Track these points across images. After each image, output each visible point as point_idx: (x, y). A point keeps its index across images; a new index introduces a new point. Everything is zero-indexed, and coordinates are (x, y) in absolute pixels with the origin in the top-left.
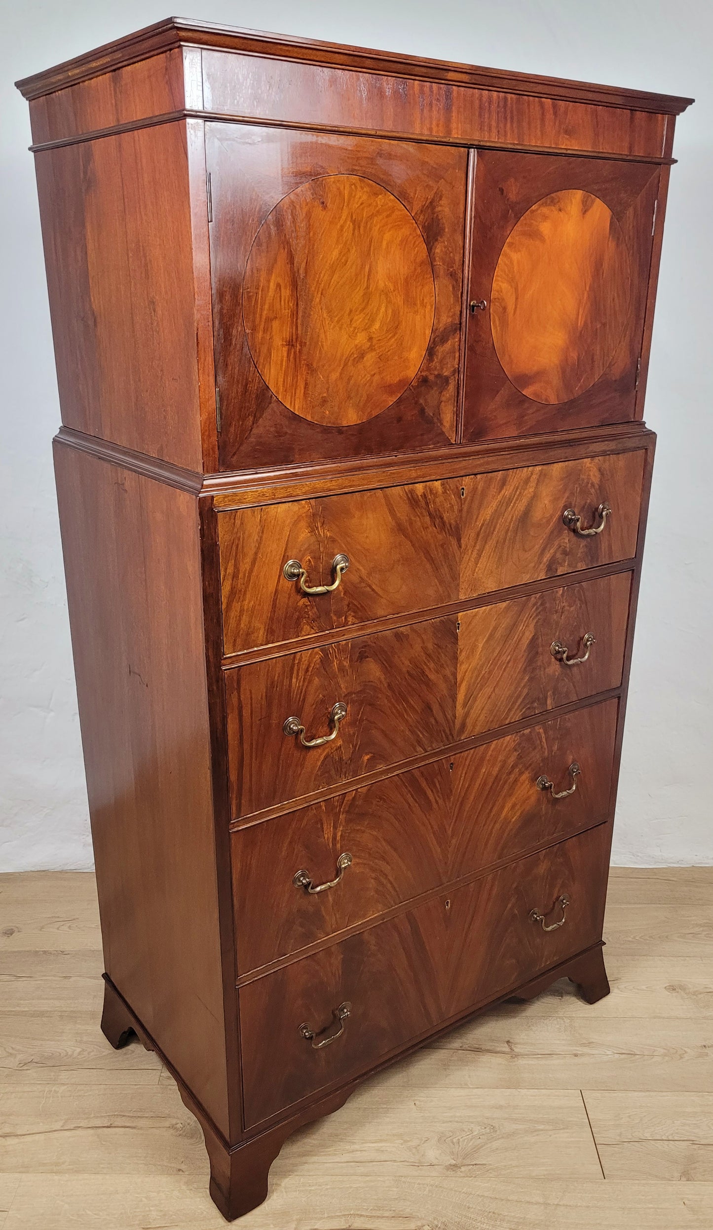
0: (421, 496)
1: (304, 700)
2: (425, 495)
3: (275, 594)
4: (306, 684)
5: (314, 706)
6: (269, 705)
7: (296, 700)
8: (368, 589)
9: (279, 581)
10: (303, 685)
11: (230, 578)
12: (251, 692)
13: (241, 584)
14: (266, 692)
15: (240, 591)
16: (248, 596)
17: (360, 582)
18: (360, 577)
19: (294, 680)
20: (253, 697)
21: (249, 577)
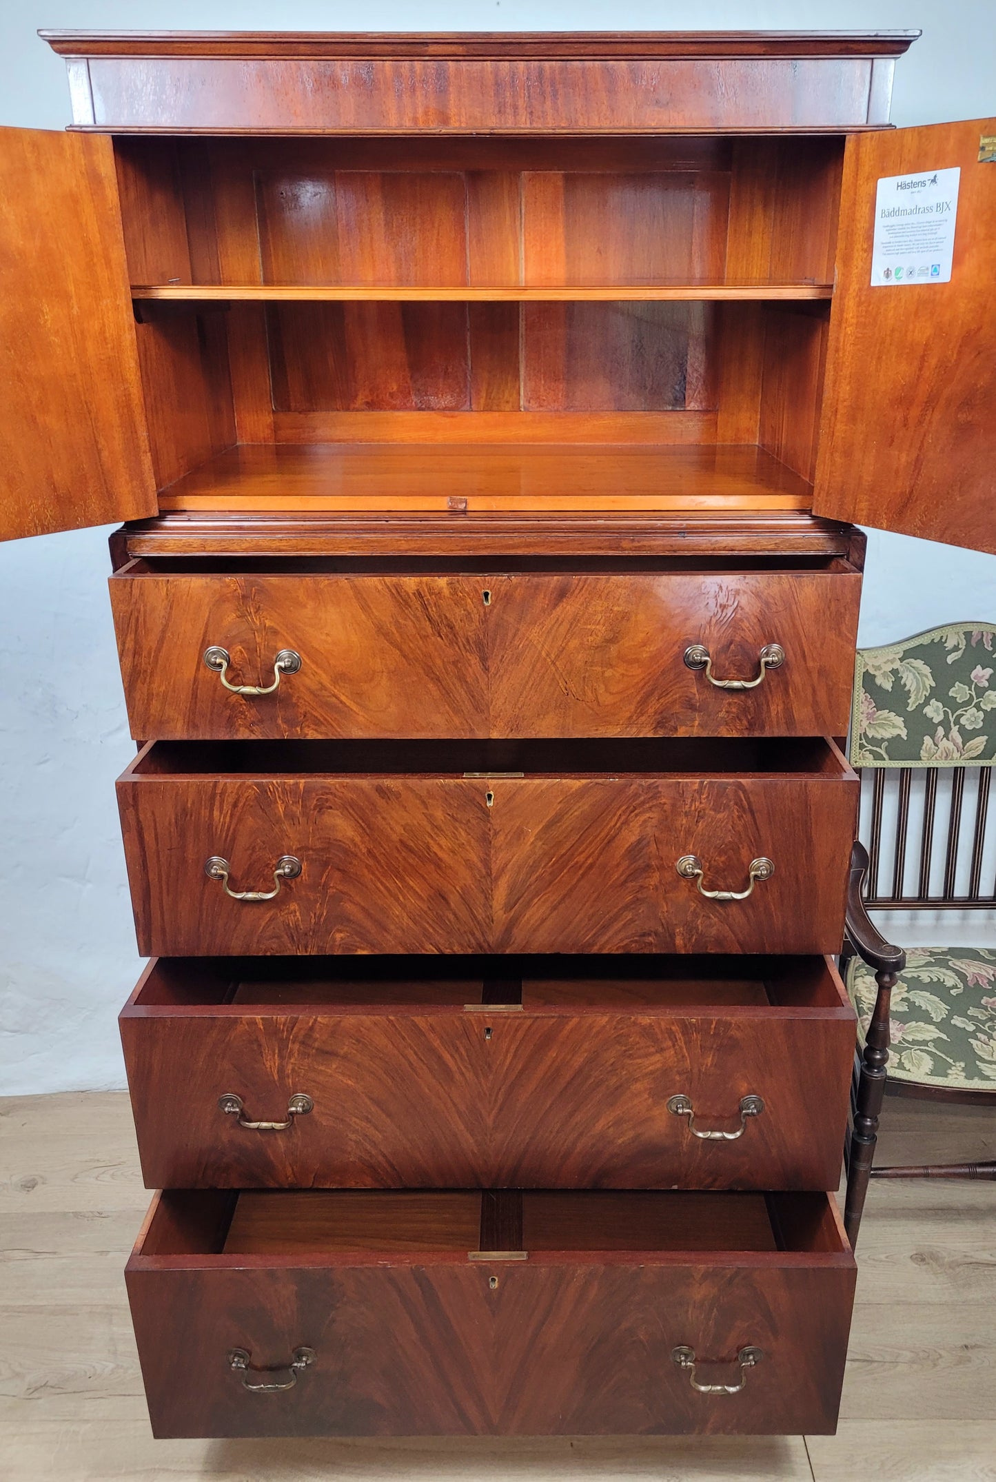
0: (414, 594)
1: (234, 839)
2: (420, 594)
3: (194, 684)
4: (234, 821)
5: (249, 852)
6: (182, 834)
7: (220, 837)
8: (334, 699)
9: (198, 669)
10: (230, 822)
11: (131, 654)
12: (153, 813)
13: (146, 664)
14: (176, 819)
15: (145, 671)
16: (157, 679)
17: (321, 690)
18: (321, 683)
19: (216, 813)
20: (157, 819)
21: (156, 657)
